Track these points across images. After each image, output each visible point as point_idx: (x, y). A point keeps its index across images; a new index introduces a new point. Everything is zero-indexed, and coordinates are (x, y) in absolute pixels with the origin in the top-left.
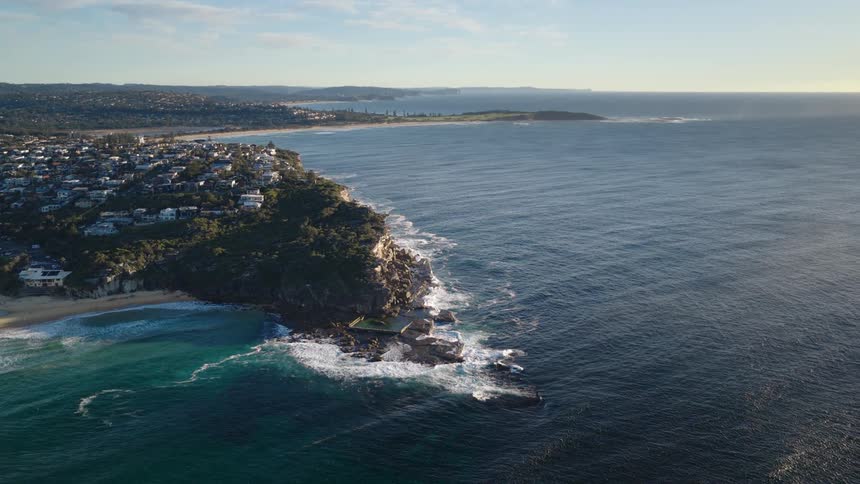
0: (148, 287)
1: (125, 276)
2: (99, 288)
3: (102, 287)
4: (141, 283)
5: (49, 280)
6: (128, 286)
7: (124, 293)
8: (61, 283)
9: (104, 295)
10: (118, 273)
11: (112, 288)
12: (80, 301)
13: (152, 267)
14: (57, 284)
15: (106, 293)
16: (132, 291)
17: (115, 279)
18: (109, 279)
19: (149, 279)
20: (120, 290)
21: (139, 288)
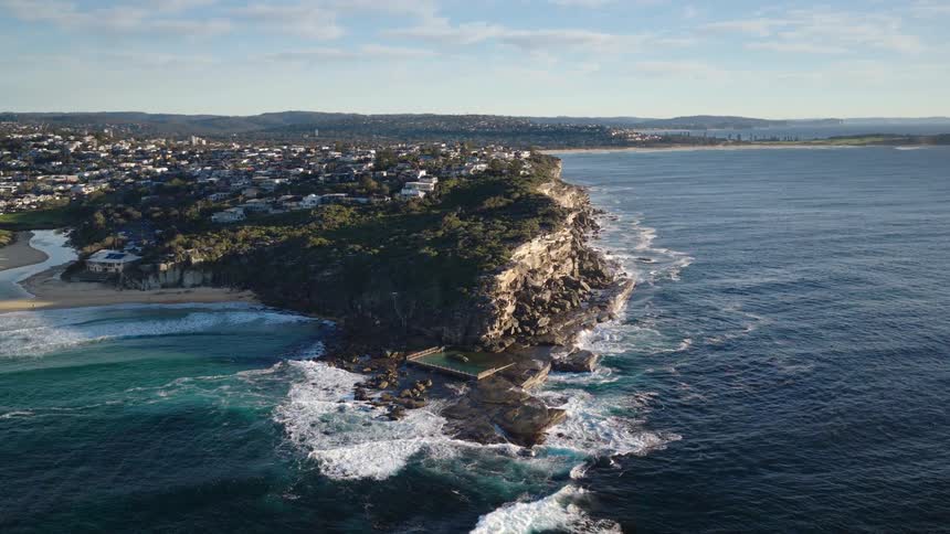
0: (216, 283)
1: (187, 265)
2: (151, 277)
3: (157, 276)
4: (209, 276)
5: (110, 265)
6: (189, 279)
7: (183, 287)
8: (121, 268)
9: (156, 287)
10: (181, 258)
11: (170, 280)
12: (125, 292)
13: (231, 257)
14: (117, 270)
15: (158, 285)
16: (194, 286)
17: (174, 267)
18: (163, 267)
19: (220, 273)
20: (180, 284)
21: (204, 283)
